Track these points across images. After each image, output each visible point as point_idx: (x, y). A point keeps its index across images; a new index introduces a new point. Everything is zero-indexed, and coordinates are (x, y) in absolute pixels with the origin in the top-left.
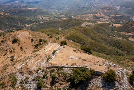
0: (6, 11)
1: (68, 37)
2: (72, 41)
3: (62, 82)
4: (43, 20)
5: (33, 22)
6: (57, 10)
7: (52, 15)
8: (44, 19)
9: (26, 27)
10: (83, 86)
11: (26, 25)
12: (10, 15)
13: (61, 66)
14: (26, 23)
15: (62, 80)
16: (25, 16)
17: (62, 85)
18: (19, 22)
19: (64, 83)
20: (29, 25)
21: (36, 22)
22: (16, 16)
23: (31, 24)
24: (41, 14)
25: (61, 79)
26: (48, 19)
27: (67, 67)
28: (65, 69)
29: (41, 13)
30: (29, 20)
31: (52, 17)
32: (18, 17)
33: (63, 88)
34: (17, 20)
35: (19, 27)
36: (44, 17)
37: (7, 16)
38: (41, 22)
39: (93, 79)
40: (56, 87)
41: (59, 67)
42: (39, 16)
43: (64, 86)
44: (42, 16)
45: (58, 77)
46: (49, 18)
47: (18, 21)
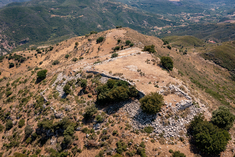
0: (133, 4)
1: (207, 53)
2: (211, 63)
3: (91, 94)
4: (188, 22)
5: (169, 23)
6: (224, 4)
7: (209, 12)
8: (190, 19)
9: (155, 31)
10: (111, 108)
11: (155, 27)
12: (135, 9)
13: (101, 73)
14: (156, 24)
15: (92, 92)
16: (159, 13)
17: (89, 98)
18: (145, 22)
19: (93, 96)
20: (160, 29)
21: (174, 24)
22: (144, 12)
23: (164, 27)
24: (188, 10)
25: (92, 89)
26: (197, 21)
27: (107, 77)
28: (103, 77)
29: (189, 8)
30: (162, 20)
31: (207, 17)
32: (147, 14)
33: (88, 102)
34: (144, 17)
35: (144, 29)
36: (192, 16)
37: (131, 11)
38: (183, 26)
39: (131, 102)
40: (82, 98)
41: (98, 73)
42: (183, 14)
43: (91, 99)
44: (189, 14)
45: (90, 87)
46: (201, 19)
47: (144, 19)
